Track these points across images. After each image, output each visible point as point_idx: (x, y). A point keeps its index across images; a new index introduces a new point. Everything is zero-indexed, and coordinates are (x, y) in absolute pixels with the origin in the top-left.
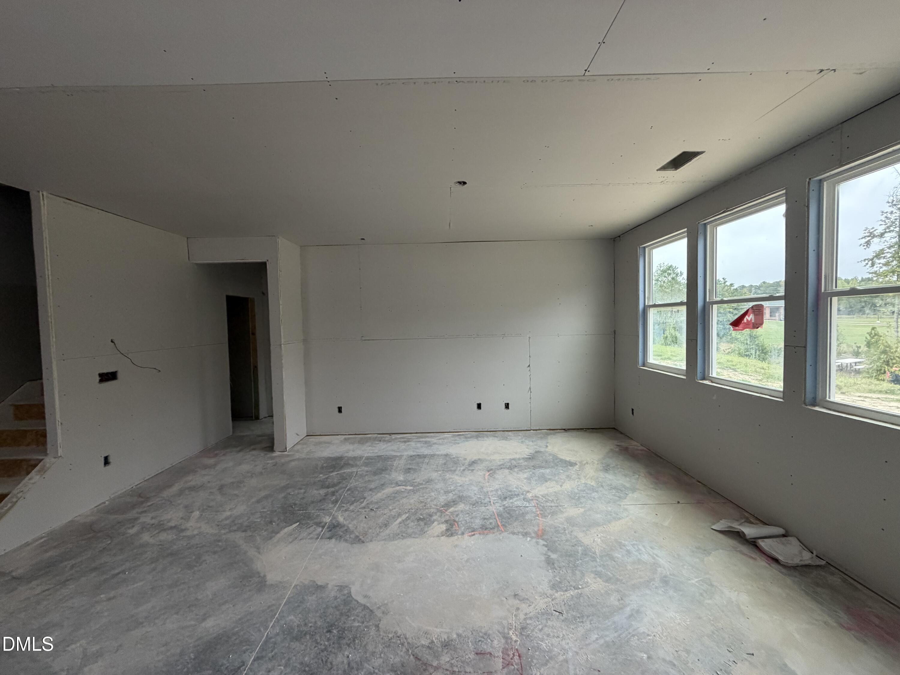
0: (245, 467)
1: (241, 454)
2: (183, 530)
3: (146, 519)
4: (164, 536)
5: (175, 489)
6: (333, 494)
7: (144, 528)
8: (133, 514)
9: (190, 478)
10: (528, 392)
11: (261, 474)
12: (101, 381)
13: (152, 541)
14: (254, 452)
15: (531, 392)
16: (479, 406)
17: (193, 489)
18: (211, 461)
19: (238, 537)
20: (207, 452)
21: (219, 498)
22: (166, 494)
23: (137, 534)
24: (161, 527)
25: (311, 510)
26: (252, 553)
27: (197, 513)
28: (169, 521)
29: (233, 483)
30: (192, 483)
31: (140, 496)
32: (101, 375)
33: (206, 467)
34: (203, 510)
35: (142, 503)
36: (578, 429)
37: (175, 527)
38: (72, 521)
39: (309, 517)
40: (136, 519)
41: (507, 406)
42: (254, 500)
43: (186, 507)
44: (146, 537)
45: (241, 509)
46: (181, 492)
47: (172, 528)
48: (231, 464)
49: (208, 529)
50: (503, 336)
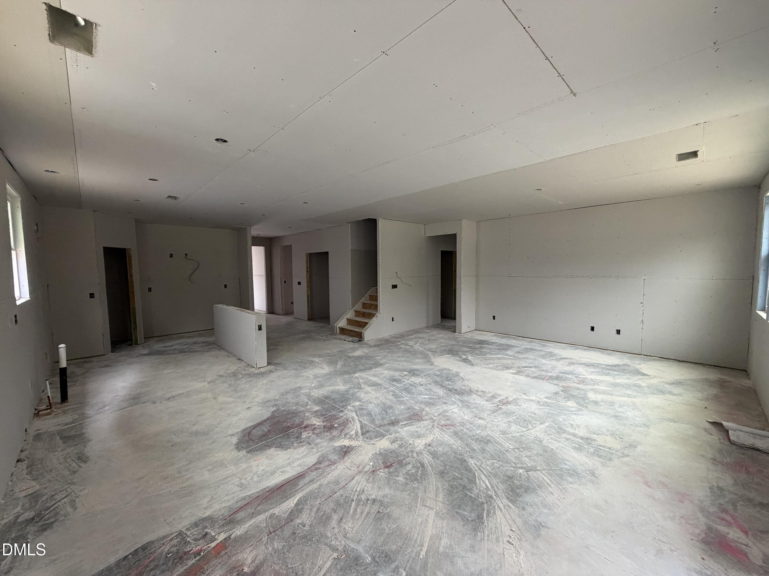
0: (441, 336)
1: (441, 331)
2: (413, 347)
3: (403, 342)
4: (407, 347)
5: (413, 336)
6: (472, 351)
7: (402, 344)
8: (399, 340)
9: (420, 334)
10: (641, 323)
11: (446, 339)
12: (392, 288)
13: (403, 347)
14: (446, 332)
15: (643, 324)
16: (592, 329)
17: (420, 338)
18: (429, 331)
19: (429, 353)
20: (428, 327)
21: (427, 342)
22: (410, 337)
23: (400, 345)
24: (407, 345)
25: (460, 353)
26: (432, 357)
27: (418, 344)
28: (410, 344)
29: (434, 339)
30: (420, 336)
31: (402, 336)
32: (392, 285)
33: (426, 332)
34: (421, 344)
35: (402, 338)
36: (696, 363)
37: (411, 346)
38: (382, 338)
39: (457, 354)
40: (400, 341)
41: (618, 332)
42: (440, 345)
43: (416, 342)
44: (402, 346)
45: (434, 347)
46: (415, 338)
47: (410, 346)
48: (435, 333)
49: (420, 349)
50: (618, 277)
